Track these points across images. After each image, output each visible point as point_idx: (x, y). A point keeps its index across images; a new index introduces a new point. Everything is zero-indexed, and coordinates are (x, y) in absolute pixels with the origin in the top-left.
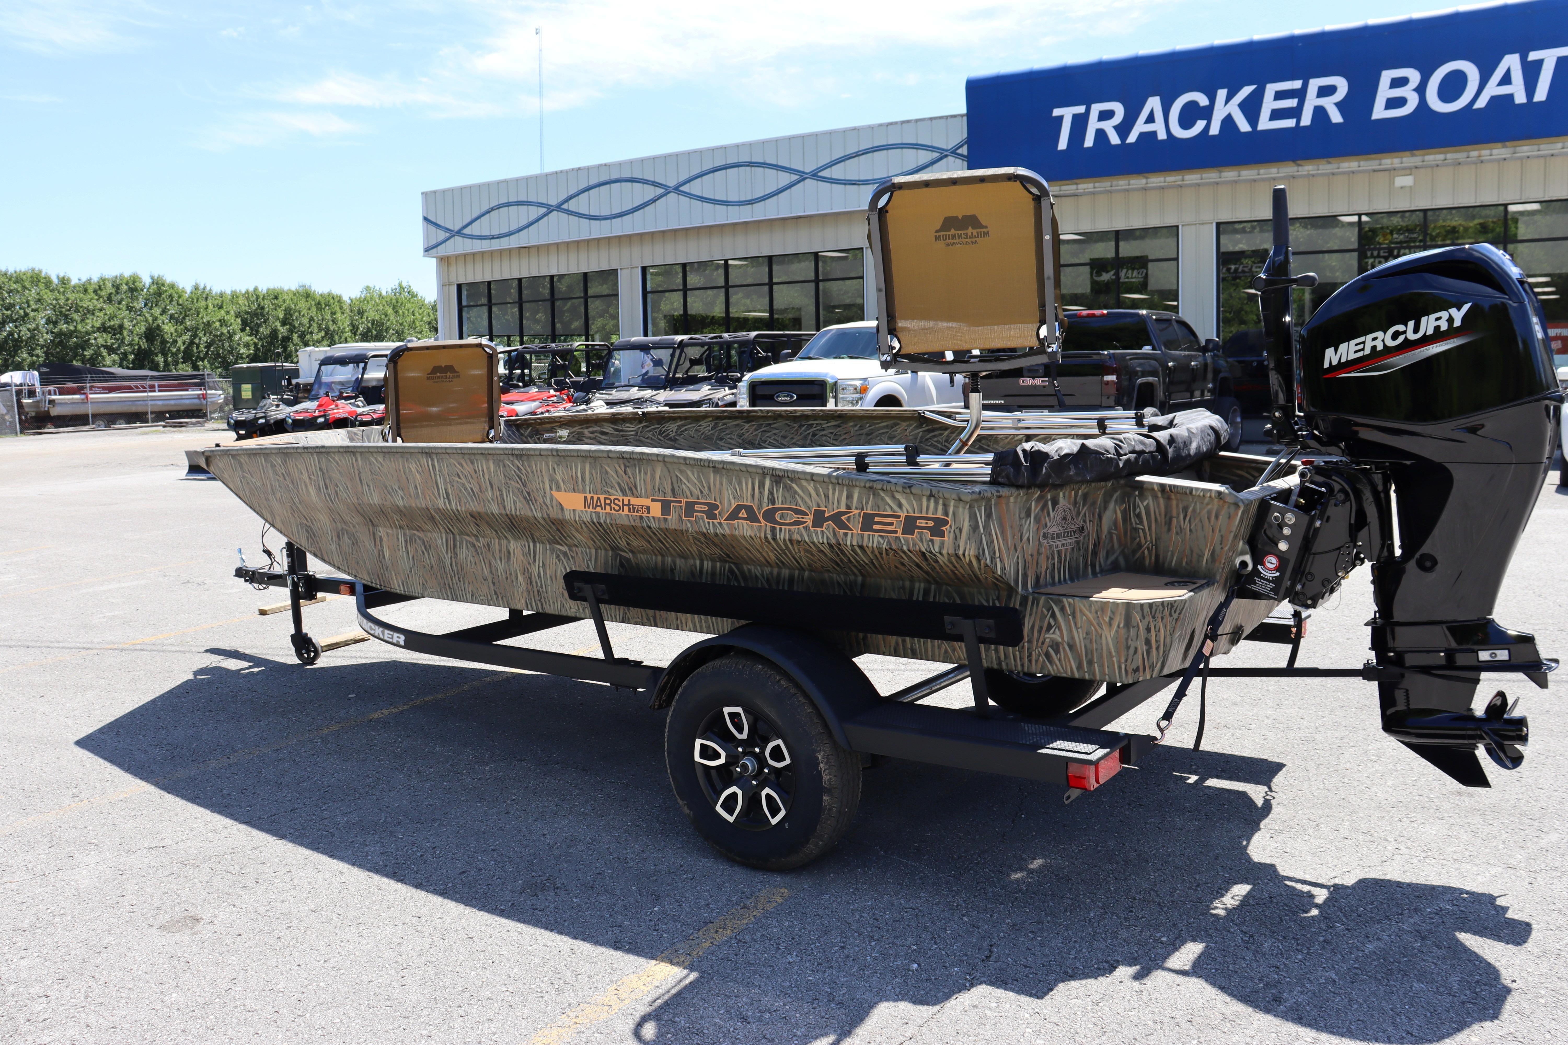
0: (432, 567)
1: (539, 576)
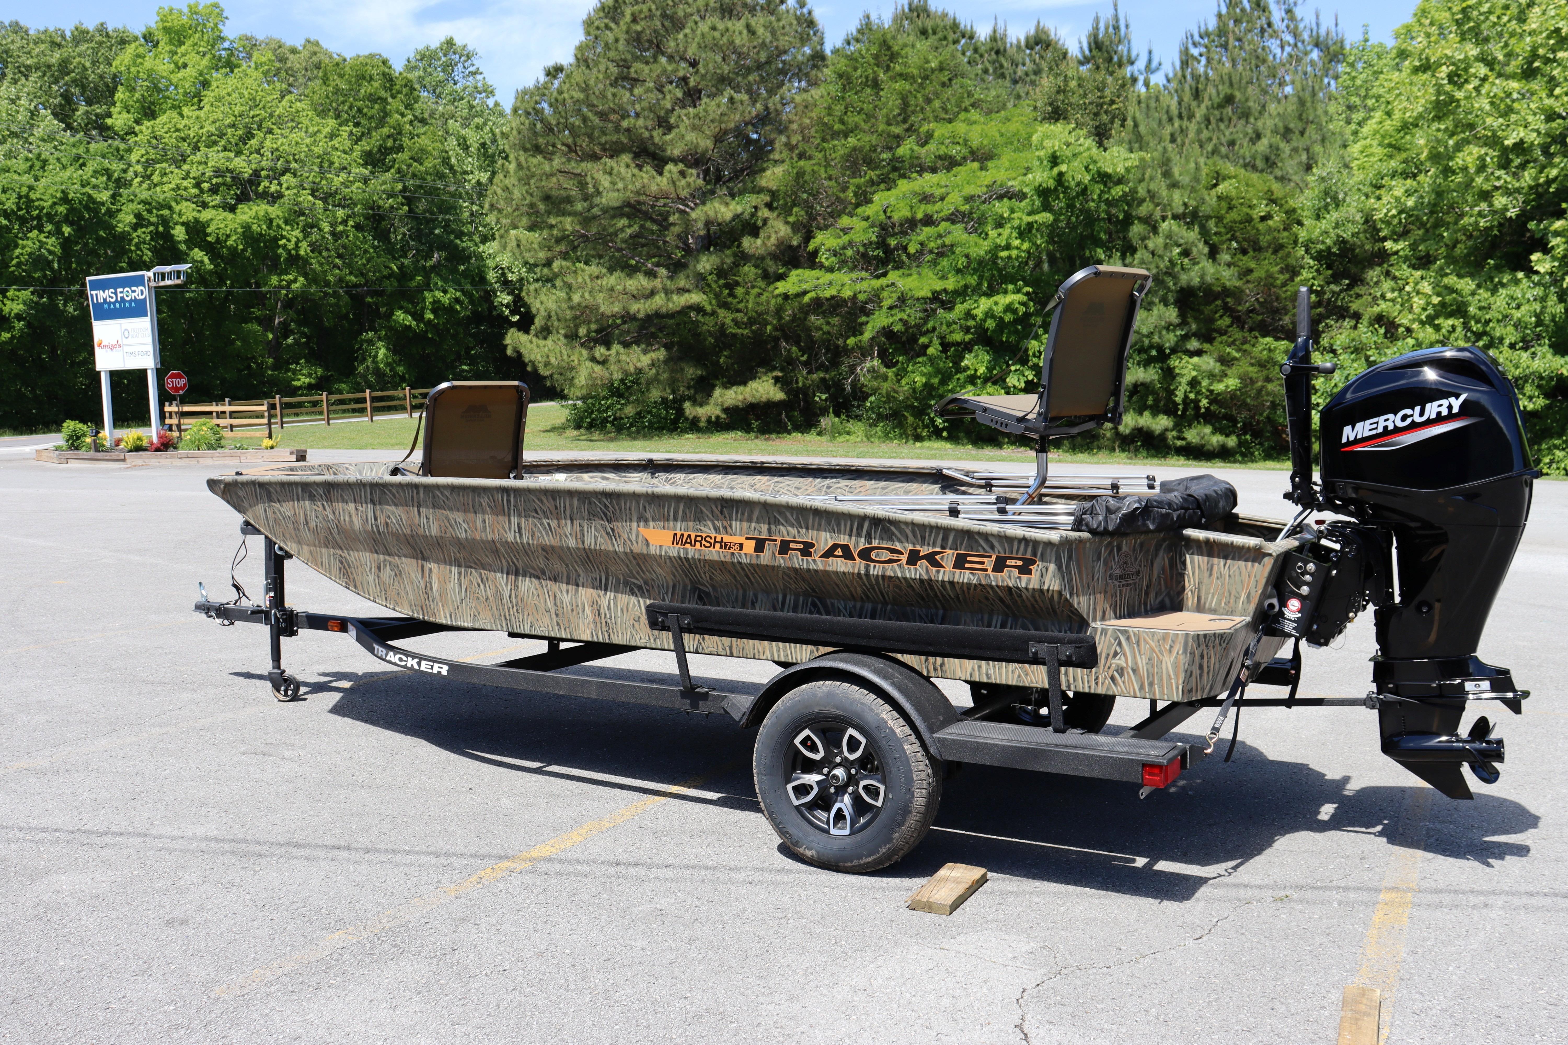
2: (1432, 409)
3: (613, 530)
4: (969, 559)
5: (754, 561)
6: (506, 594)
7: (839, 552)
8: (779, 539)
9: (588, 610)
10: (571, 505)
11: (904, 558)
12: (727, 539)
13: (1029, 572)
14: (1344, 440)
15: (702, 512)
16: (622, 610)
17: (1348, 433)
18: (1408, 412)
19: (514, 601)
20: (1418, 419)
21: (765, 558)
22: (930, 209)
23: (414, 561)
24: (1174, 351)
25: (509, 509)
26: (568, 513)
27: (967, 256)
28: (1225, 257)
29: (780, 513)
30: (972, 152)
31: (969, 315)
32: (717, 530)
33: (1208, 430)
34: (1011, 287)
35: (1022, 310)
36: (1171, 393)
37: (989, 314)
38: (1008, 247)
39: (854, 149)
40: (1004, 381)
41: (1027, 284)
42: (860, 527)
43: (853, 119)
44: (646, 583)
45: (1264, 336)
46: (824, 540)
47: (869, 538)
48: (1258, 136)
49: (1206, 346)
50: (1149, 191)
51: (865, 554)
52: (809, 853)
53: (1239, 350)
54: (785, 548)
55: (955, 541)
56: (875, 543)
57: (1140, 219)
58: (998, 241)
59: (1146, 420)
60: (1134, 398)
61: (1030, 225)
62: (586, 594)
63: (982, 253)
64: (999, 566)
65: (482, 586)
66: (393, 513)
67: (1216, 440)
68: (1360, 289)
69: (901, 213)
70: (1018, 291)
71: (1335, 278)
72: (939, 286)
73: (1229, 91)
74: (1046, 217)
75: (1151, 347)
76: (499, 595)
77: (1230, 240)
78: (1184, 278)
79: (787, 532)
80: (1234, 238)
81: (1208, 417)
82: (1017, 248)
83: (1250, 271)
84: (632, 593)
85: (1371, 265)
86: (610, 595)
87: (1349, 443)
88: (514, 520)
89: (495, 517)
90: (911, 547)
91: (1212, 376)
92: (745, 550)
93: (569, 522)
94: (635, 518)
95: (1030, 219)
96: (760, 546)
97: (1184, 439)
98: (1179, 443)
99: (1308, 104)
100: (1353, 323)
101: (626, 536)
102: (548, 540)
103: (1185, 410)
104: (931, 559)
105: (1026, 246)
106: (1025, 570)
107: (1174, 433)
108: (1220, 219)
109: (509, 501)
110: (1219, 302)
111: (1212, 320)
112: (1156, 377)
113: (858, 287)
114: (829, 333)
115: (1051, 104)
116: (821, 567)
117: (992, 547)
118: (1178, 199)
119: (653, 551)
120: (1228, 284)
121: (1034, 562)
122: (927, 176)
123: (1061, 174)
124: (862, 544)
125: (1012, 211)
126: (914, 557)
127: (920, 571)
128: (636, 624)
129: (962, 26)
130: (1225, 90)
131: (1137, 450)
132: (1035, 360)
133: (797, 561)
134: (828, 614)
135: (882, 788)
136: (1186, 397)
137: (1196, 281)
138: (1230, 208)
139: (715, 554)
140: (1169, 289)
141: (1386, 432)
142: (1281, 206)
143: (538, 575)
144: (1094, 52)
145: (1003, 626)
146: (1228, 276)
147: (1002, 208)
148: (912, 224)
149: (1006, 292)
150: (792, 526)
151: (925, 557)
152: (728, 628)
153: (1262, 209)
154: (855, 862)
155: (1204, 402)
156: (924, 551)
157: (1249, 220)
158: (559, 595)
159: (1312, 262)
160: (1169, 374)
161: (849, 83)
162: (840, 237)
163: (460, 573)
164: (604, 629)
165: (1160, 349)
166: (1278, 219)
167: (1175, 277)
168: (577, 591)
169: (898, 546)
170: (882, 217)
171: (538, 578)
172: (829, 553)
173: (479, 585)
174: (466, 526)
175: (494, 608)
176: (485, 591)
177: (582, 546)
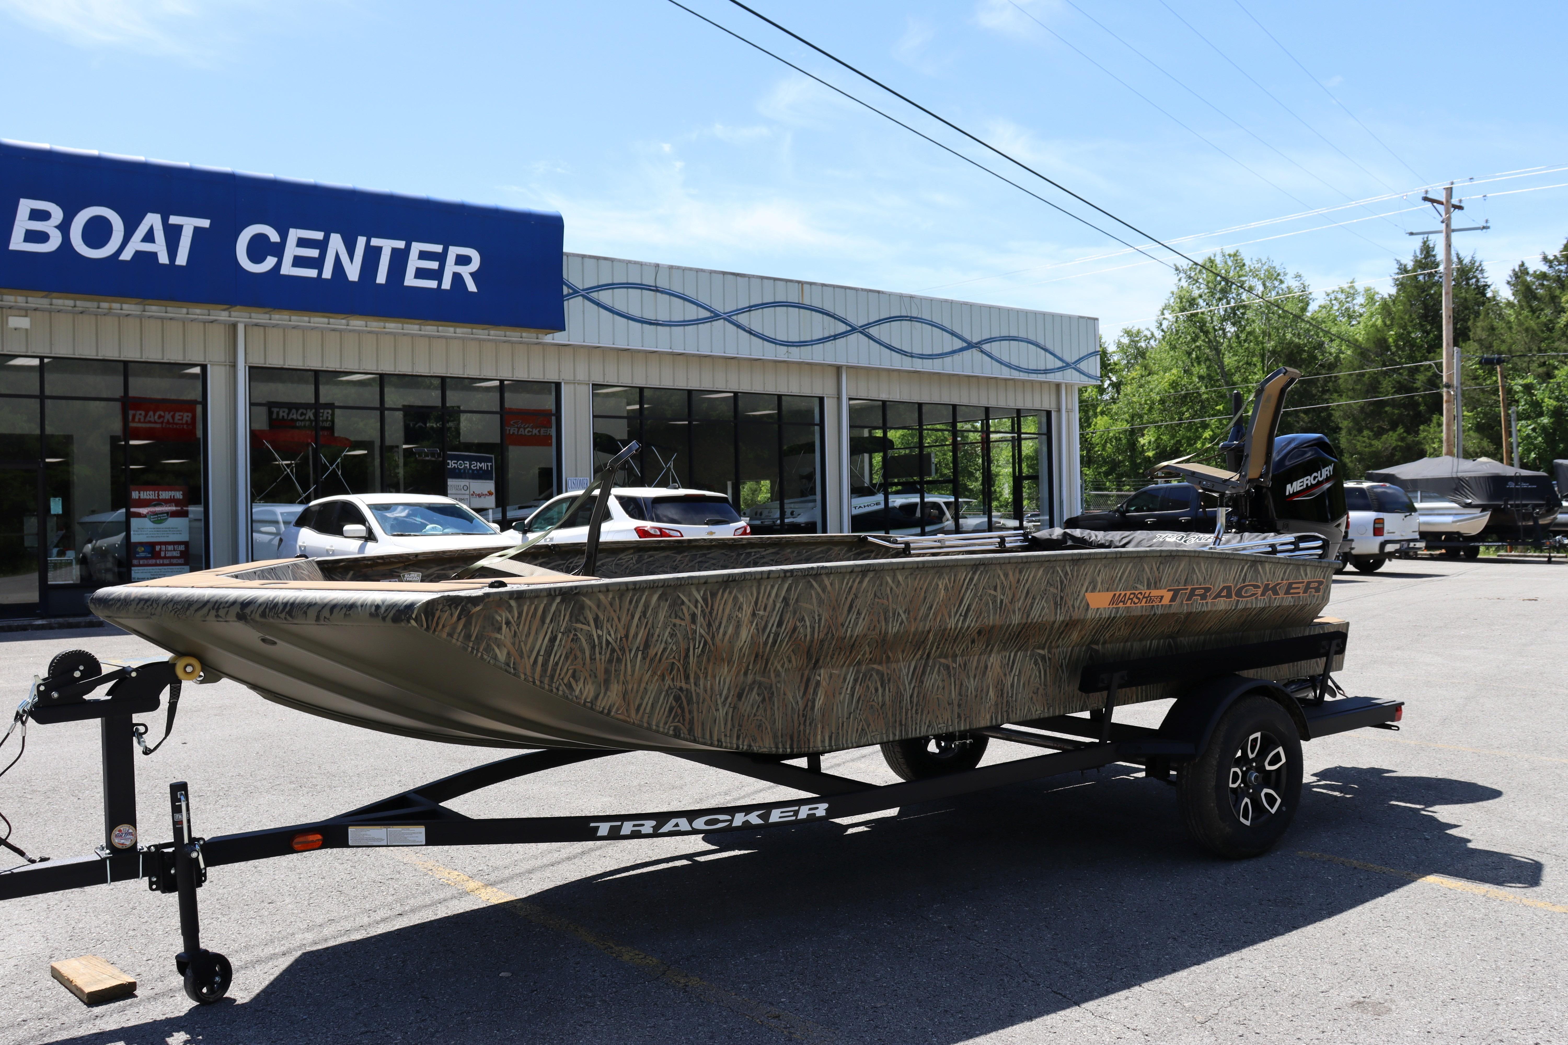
0: (884, 704)
1: (1012, 685)
3: (1062, 598)
4: (1294, 586)
5: (1166, 611)
7: (1225, 592)
8: (1190, 587)
11: (1260, 591)
12: (1153, 593)
13: (1319, 591)
14: (1287, 494)
15: (1144, 569)
16: (1024, 684)
17: (1290, 489)
18: (1315, 474)
19: (915, 700)
21: (1175, 607)
32: (1149, 586)
47: (1245, 577)
51: (1239, 593)
54: (1192, 594)
64: (1307, 589)
66: (811, 613)
79: (1197, 580)
87: (1290, 495)
90: (1266, 582)
92: (1163, 602)
94: (1086, 583)
96: (1175, 595)
101: (1071, 603)
102: (992, 619)
104: (1275, 590)
109: (971, 579)
116: (1210, 608)
119: (1088, 615)
121: (1322, 583)
126: (1265, 590)
127: (1267, 599)
133: (1196, 605)
139: (1139, 609)
141: (1307, 487)
151: (1271, 588)
156: (1272, 583)
164: (1005, 709)
172: (1218, 595)
173: (877, 690)
174: (903, 616)
175: (890, 715)
176: (883, 696)
177: (1024, 621)
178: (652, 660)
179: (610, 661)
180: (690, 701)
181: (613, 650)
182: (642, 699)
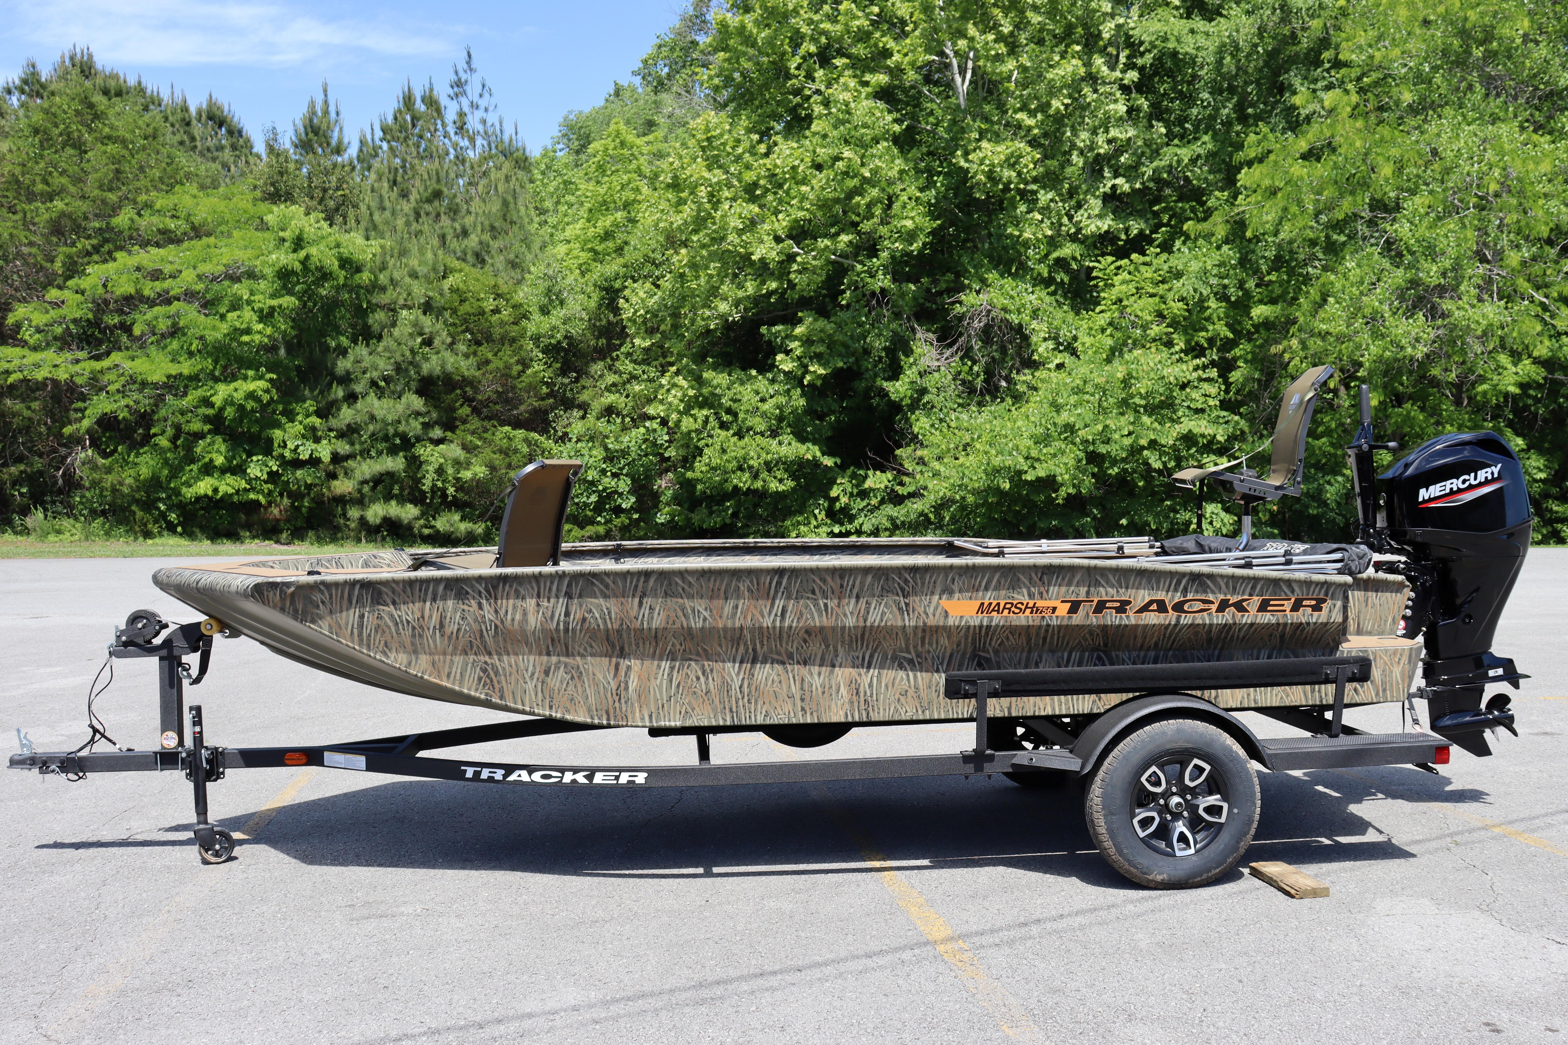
2: (1482, 475)
3: (907, 605)
4: (1271, 603)
5: (1065, 622)
6: (736, 684)
7: (1154, 607)
8: (1096, 600)
9: (843, 690)
10: (862, 584)
11: (1214, 607)
12: (1040, 603)
13: (1320, 609)
14: (1421, 499)
15: (1018, 579)
16: (887, 686)
17: (1423, 494)
18: (1466, 477)
19: (746, 691)
20: (1474, 483)
21: (1077, 619)
22: (159, 286)
23: (605, 661)
24: (418, 439)
25: (776, 592)
26: (855, 592)
27: (201, 338)
28: (462, 348)
29: (1102, 575)
30: (194, 228)
31: (206, 402)
32: (1031, 596)
33: (457, 517)
34: (251, 373)
35: (266, 398)
36: (418, 481)
37: (229, 401)
38: (248, 331)
39: (63, 214)
40: (244, 472)
41: (269, 370)
42: (1179, 583)
43: (58, 181)
44: (918, 656)
45: (502, 425)
46: (1142, 596)
47: (1185, 591)
48: (465, 233)
49: (449, 434)
50: (392, 280)
51: (1179, 607)
52: (1159, 878)
53: (480, 438)
54: (1100, 607)
55: (1262, 589)
56: (1190, 596)
57: (382, 307)
58: (238, 325)
59: (394, 510)
60: (380, 488)
61: (272, 309)
62: (843, 674)
63: (219, 336)
64: (1296, 608)
65: (702, 679)
66: (599, 606)
67: (464, 527)
68: (584, 381)
69: (125, 288)
70: (261, 378)
71: (563, 372)
72: (174, 369)
73: (437, 187)
74: (289, 301)
75: (396, 434)
76: (726, 687)
77: (464, 332)
78: (426, 368)
79: (1106, 592)
80: (467, 330)
81: (456, 505)
82: (259, 332)
83: (488, 362)
84: (901, 667)
85: (594, 360)
86: (875, 672)
87: (1424, 501)
88: (779, 603)
89: (753, 602)
90: (1222, 597)
91: (457, 463)
92: (1057, 613)
93: (853, 601)
94: (938, 590)
95: (274, 303)
96: (1075, 607)
97: (432, 527)
98: (426, 531)
99: (512, 206)
100: (581, 413)
101: (921, 610)
102: (818, 620)
103: (432, 499)
104: (1239, 607)
105: (269, 331)
106: (1317, 608)
107: (422, 522)
108: (454, 311)
109: (779, 583)
110: (458, 391)
111: (454, 410)
112: (402, 467)
113: (77, 368)
114: (30, 419)
115: (273, 184)
116: (1133, 622)
117: (1293, 592)
118: (419, 291)
119: (950, 622)
120: (466, 373)
121: (1324, 601)
122: (154, 251)
123: (307, 257)
124: (1178, 597)
125: (252, 293)
126: (1223, 606)
127: (1229, 616)
128: (902, 699)
129: (149, 91)
130: (433, 185)
131: (384, 539)
132: (280, 451)
133: (1111, 618)
134: (1112, 664)
135: (1225, 806)
136: (434, 485)
137: (438, 370)
138: (462, 301)
139: (1023, 619)
140: (411, 379)
141: (1452, 492)
142: (507, 300)
143: (783, 659)
144: (311, 135)
145: (1269, 657)
146: (466, 367)
147: (241, 290)
148: (131, 301)
149: (245, 378)
150: (1112, 586)
151: (1233, 605)
152: (1041, 687)
153: (489, 304)
154: (1205, 876)
155: (451, 490)
156: (1233, 599)
157: (482, 313)
158: (808, 678)
159: (541, 355)
160: (415, 463)
161: (48, 140)
162: (47, 312)
163: (672, 668)
164: (862, 707)
165: (404, 437)
166: (506, 314)
167: (417, 366)
168: (831, 672)
169: (1211, 597)
170: (101, 290)
171: (783, 663)
172: (1145, 609)
173: (698, 678)
174: (707, 614)
175: (717, 701)
176: (707, 684)
177: (861, 624)
178: (450, 638)
179: (414, 636)
180: (497, 673)
181: (414, 628)
182: (450, 668)
